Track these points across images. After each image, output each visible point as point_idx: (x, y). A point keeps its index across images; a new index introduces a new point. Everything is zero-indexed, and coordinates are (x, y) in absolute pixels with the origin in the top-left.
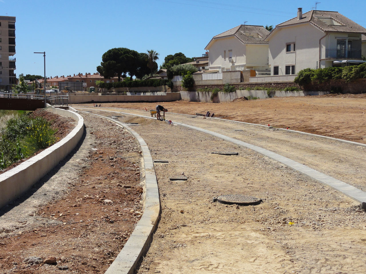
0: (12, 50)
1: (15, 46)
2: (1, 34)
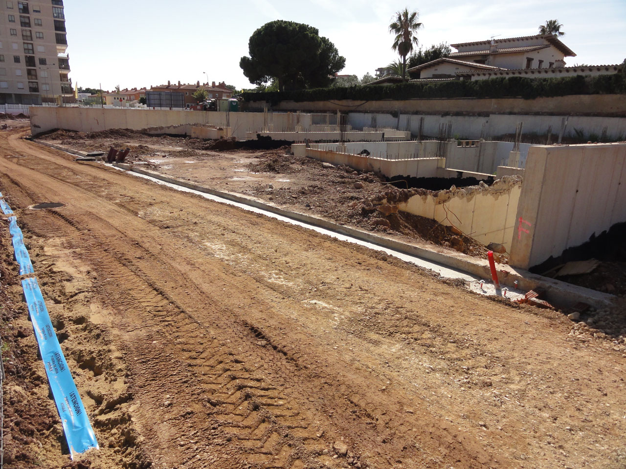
0: (62, 40)
2: (39, 12)
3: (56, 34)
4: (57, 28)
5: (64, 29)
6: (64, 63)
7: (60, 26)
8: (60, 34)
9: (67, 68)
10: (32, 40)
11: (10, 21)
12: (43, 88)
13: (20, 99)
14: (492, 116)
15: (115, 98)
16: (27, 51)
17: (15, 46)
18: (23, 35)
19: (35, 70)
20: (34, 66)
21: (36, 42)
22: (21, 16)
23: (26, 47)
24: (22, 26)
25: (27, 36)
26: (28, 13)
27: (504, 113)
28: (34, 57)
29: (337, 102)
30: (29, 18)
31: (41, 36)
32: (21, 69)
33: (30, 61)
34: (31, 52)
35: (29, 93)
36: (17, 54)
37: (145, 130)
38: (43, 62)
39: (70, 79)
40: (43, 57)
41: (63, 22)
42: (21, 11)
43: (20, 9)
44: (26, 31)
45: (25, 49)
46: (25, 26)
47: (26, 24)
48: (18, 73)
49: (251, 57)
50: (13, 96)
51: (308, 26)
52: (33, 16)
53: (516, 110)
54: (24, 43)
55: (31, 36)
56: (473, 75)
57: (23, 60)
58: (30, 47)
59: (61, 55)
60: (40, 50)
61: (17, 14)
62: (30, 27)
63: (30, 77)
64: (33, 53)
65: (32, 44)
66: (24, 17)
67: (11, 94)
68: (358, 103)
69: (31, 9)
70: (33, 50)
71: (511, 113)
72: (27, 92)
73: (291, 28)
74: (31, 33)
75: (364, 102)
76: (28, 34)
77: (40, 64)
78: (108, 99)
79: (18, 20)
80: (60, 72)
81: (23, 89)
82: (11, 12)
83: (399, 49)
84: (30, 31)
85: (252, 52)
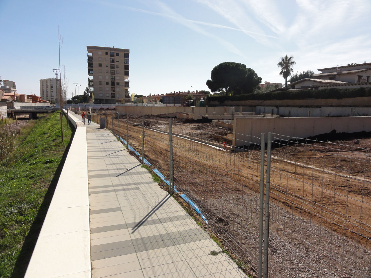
0: (127, 74)
1: (129, 71)
2: (119, 62)
3: (125, 71)
4: (125, 69)
5: (128, 69)
6: (127, 84)
7: (127, 67)
8: (127, 71)
9: (128, 86)
10: (114, 74)
11: (106, 66)
12: (117, 96)
13: (107, 101)
14: (322, 107)
15: (148, 100)
16: (112, 80)
17: (107, 78)
18: (111, 73)
19: (114, 88)
20: (114, 86)
21: (116, 75)
22: (111, 64)
23: (111, 78)
24: (111, 68)
25: (113, 73)
26: (114, 63)
27: (328, 106)
28: (114, 82)
29: (251, 101)
30: (114, 64)
31: (118, 72)
32: (108, 88)
33: (113, 84)
34: (113, 80)
35: (111, 98)
36: (108, 81)
37: (158, 115)
38: (118, 84)
39: (129, 92)
40: (118, 82)
41: (128, 66)
42: (111, 62)
43: (111, 61)
44: (112, 70)
45: (111, 79)
46: (112, 69)
47: (112, 67)
48: (108, 89)
49: (212, 80)
50: (104, 100)
51: (240, 64)
52: (116, 64)
53: (334, 104)
54: (111, 76)
55: (114, 73)
56: (320, 87)
57: (110, 83)
58: (113, 77)
59: (126, 80)
60: (117, 79)
61: (109, 63)
62: (114, 68)
63: (112, 91)
64: (114, 80)
65: (114, 76)
66: (112, 64)
67: (103, 99)
68: (260, 101)
69: (115, 61)
70: (114, 79)
71: (331, 106)
72: (110, 98)
73: (232, 66)
74: (114, 71)
75: (263, 101)
76: (113, 72)
77: (117, 85)
78: (145, 100)
79: (109, 66)
80: (125, 88)
81: (108, 96)
82: (107, 63)
83: (283, 75)
84: (114, 70)
85: (212, 77)
